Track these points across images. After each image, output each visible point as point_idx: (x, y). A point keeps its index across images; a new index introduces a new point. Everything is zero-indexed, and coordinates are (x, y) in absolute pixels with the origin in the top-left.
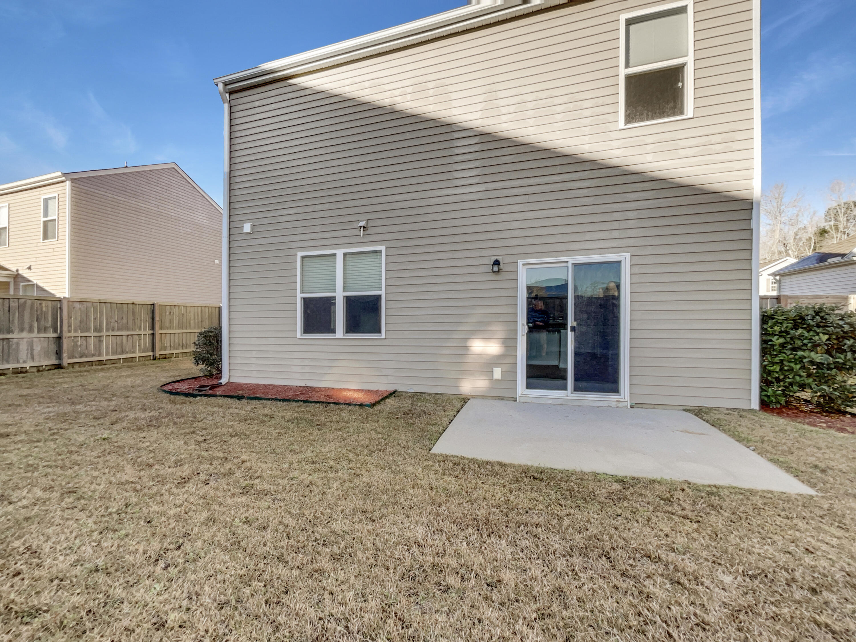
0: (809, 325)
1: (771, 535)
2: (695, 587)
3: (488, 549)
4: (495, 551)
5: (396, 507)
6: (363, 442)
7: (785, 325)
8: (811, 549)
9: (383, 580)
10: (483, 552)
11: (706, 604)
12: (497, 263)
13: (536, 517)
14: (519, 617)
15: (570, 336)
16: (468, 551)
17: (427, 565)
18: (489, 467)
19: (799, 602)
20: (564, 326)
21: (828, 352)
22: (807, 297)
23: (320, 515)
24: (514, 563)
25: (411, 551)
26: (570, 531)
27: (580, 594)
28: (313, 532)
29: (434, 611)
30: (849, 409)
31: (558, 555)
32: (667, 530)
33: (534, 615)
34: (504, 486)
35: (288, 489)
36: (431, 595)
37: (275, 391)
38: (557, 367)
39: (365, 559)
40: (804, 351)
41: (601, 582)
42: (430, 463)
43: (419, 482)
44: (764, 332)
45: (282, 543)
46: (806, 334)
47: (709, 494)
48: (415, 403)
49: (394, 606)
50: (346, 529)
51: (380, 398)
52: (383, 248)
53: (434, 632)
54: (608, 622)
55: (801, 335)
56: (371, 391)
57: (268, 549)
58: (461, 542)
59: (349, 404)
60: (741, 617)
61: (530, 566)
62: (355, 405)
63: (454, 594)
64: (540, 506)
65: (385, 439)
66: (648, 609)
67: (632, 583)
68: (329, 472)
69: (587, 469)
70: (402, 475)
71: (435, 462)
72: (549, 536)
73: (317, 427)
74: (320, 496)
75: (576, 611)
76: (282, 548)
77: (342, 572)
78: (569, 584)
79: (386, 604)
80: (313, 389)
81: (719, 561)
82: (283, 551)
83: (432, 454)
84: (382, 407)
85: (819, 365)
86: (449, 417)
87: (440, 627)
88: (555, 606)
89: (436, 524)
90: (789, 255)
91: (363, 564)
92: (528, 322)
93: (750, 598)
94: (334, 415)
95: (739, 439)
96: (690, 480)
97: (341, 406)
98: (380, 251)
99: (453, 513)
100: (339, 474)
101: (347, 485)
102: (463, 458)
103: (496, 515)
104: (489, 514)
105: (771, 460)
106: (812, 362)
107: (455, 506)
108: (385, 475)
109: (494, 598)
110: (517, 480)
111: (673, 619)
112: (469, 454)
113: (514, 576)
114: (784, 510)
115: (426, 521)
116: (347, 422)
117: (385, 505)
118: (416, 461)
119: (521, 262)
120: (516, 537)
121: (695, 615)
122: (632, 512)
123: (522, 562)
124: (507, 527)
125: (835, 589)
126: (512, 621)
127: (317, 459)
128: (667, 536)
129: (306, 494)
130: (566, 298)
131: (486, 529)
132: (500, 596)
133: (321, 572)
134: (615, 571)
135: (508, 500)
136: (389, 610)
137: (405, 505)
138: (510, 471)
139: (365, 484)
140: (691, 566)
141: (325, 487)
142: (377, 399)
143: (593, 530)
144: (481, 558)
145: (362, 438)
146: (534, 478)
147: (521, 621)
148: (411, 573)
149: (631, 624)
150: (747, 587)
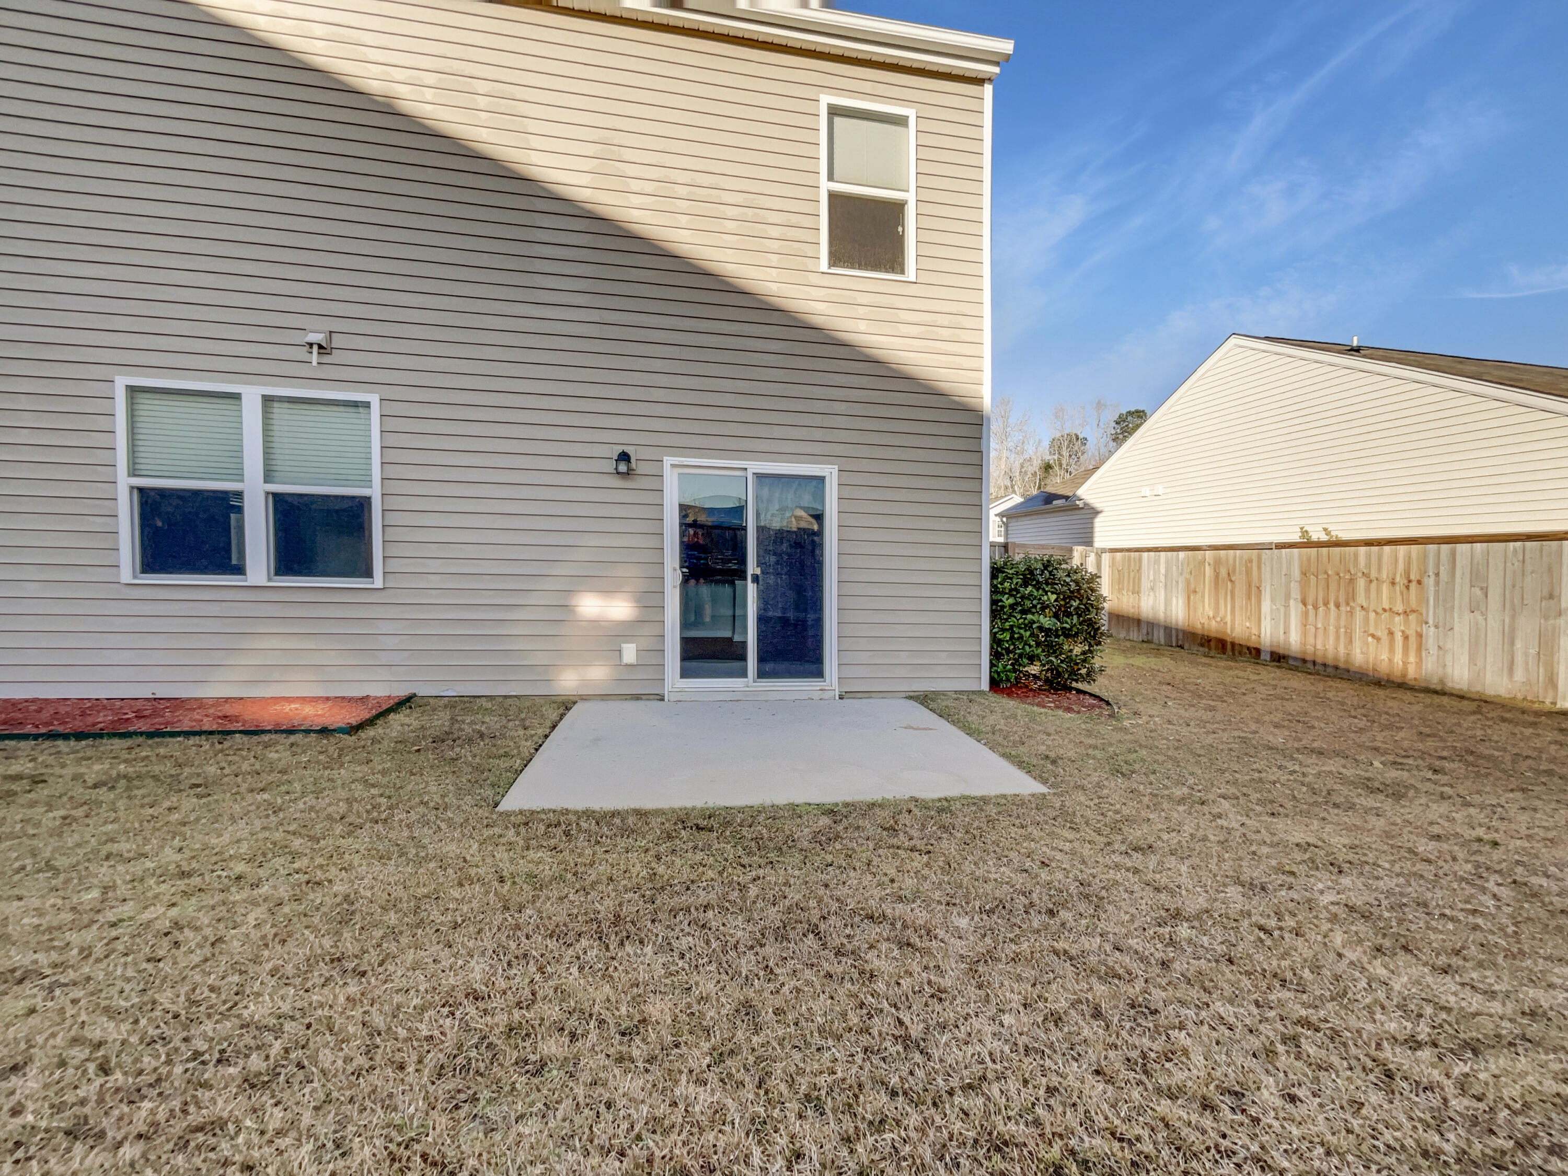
0: (1038, 582)
1: (1005, 853)
2: (928, 943)
3: (620, 968)
4: (635, 969)
5: (420, 931)
6: (330, 809)
7: (1015, 581)
8: (1047, 861)
9: (391, 1095)
10: (611, 977)
11: (941, 964)
12: (624, 457)
13: (703, 893)
14: (681, 1072)
15: (752, 590)
16: (582, 982)
17: (497, 1031)
18: (617, 821)
19: (1038, 931)
20: (741, 574)
21: (1056, 616)
22: (1034, 546)
23: (207, 993)
24: (668, 981)
25: (458, 1013)
26: (760, 904)
27: (778, 1002)
28: (186, 1040)
29: (513, 1118)
30: (1074, 684)
31: (742, 948)
32: (892, 872)
33: (708, 1060)
34: (647, 850)
35: (99, 951)
36: (507, 1088)
37: (45, 715)
38: (730, 640)
39: (340, 1063)
40: (1033, 614)
41: (808, 974)
42: (497, 830)
43: (473, 872)
44: (994, 590)
45: (81, 1093)
46: (1035, 593)
47: (940, 811)
48: (459, 718)
49: (418, 1142)
50: (286, 1008)
51: (374, 712)
52: (374, 399)
53: (514, 1161)
54: (820, 1032)
55: (1030, 595)
56: (350, 700)
57: (30, 1118)
58: (568, 968)
59: (290, 732)
60: (980, 969)
61: (697, 978)
62: (308, 732)
63: (555, 1072)
64: (711, 874)
65: (390, 797)
66: (872, 995)
67: (849, 962)
68: (233, 889)
69: (781, 800)
70: (432, 865)
71: (507, 827)
72: (725, 921)
73: (192, 792)
74: (207, 951)
75: (772, 1031)
76: (83, 1102)
77: (276, 1110)
78: (760, 992)
79: (399, 1144)
80: (177, 703)
81: (954, 901)
82: (87, 1110)
83: (501, 814)
84: (380, 731)
85: (1048, 632)
86: (536, 738)
87: (527, 1146)
88: (739, 1034)
89: (513, 945)
90: (1014, 492)
91: (335, 1076)
92: (681, 567)
93: (988, 940)
94: (244, 758)
95: (971, 732)
96: (917, 794)
97: (266, 738)
98: (367, 405)
99: (550, 918)
100: (265, 889)
101: (286, 909)
102: (567, 812)
103: (632, 905)
104: (620, 905)
105: (1003, 755)
106: (1041, 628)
107: (552, 905)
108: (390, 871)
109: (636, 1053)
110: (670, 837)
111: (903, 998)
112: (579, 805)
113: (670, 1004)
114: (1018, 817)
115: (489, 944)
116: (283, 772)
117: (393, 933)
118: (466, 831)
119: (668, 461)
120: (670, 935)
121: (929, 982)
122: (847, 855)
123: (683, 977)
124: (653, 921)
125: (1070, 905)
126: (669, 1083)
127: (194, 864)
128: (892, 881)
129: (161, 953)
130: (745, 529)
131: (616, 934)
132: (644, 1047)
133: (216, 1126)
134: (827, 952)
135: (655, 874)
136: (407, 1153)
137: (441, 924)
138: (655, 822)
139: (339, 899)
140: (921, 917)
141: (221, 926)
142: (366, 715)
143: (795, 896)
144: (607, 988)
145: (327, 800)
146: (699, 828)
147: (684, 1078)
148: (460, 1060)
149: (851, 1023)
150: (984, 927)
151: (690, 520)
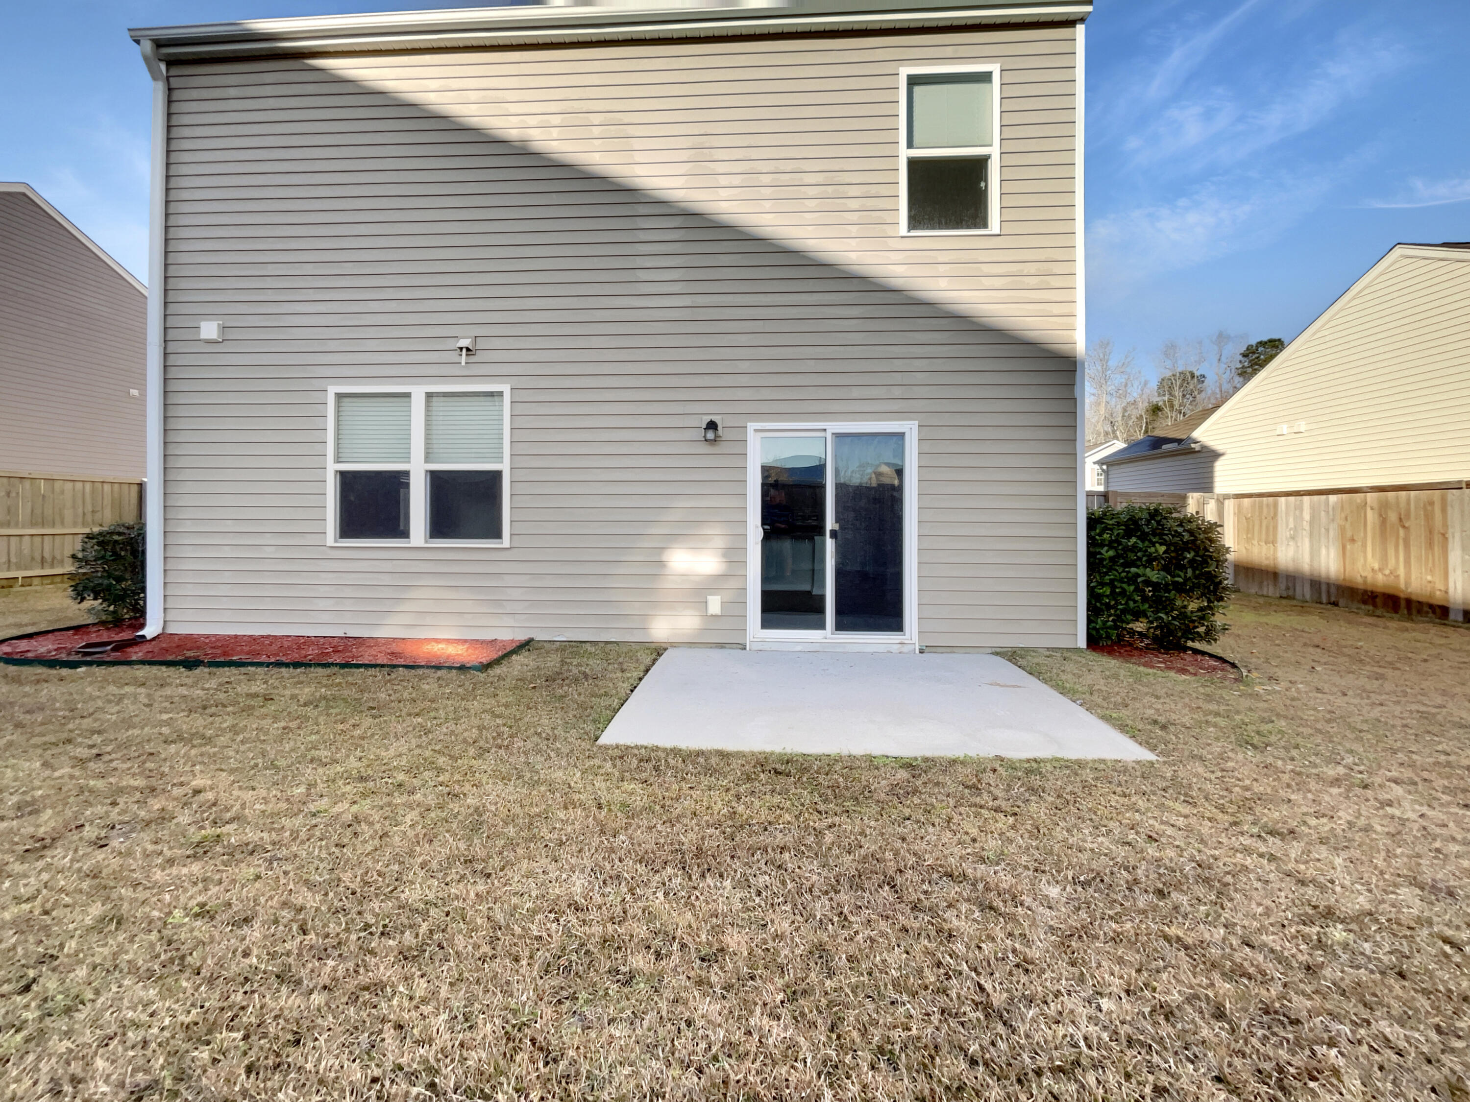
0: (1143, 532)
1: (1105, 822)
2: (1013, 910)
3: (702, 898)
4: (714, 901)
5: (532, 845)
6: (466, 734)
7: (1116, 533)
8: (1155, 836)
9: (508, 983)
10: (693, 906)
11: (1027, 932)
12: (712, 426)
13: (780, 836)
14: (756, 1004)
15: (830, 545)
16: (667, 906)
17: (593, 940)
18: (701, 760)
19: (1144, 912)
20: (820, 529)
21: (1165, 569)
22: (1139, 495)
23: (375, 877)
24: (745, 916)
25: (562, 920)
26: (835, 851)
27: (852, 949)
28: (359, 913)
29: (606, 1021)
30: (1190, 644)
31: (816, 892)
32: (974, 832)
33: (781, 996)
34: (728, 790)
35: (303, 835)
36: (601, 993)
37: (274, 647)
38: (809, 593)
39: (470, 947)
40: (1138, 567)
41: (883, 925)
42: (597, 762)
43: (576, 797)
44: (1092, 543)
45: (288, 946)
46: (1140, 545)
47: (1028, 772)
48: (568, 661)
49: (529, 1027)
50: (431, 896)
51: (500, 653)
52: (506, 388)
53: (606, 1058)
54: (894, 985)
55: (1134, 546)
56: (483, 642)
57: (255, 960)
58: (654, 893)
59: (438, 668)
60: (1073, 944)
61: (773, 916)
62: (450, 668)
63: (642, 985)
64: (787, 817)
65: (511, 727)
66: (950, 956)
67: (926, 918)
68: (396, 794)
69: (858, 750)
70: (543, 789)
71: (605, 760)
72: (801, 864)
73: (369, 713)
74: (377, 842)
75: (845, 978)
76: (288, 954)
77: (422, 981)
78: (834, 937)
79: (514, 1026)
80: (359, 641)
81: (1043, 868)
82: (291, 960)
83: (600, 747)
84: (505, 669)
85: (1156, 586)
86: (631, 681)
87: (618, 1047)
88: (813, 975)
89: (608, 866)
90: (1116, 438)
91: (466, 959)
92: (763, 524)
93: (1083, 914)
94: (405, 688)
95: (1063, 690)
96: (1003, 754)
97: (420, 672)
98: (500, 394)
99: (640, 845)
100: (418, 796)
101: (433, 815)
102: (656, 749)
103: (714, 840)
104: (703, 838)
105: (1103, 718)
106: (1148, 582)
107: (642, 833)
108: (512, 791)
109: (714, 979)
110: (749, 779)
111: (984, 963)
112: (667, 742)
113: (746, 938)
114: (1120, 784)
115: (588, 863)
116: (432, 701)
117: (511, 844)
118: (571, 761)
119: (751, 426)
120: (748, 872)
121: (1014, 951)
122: (925, 811)
123: (759, 913)
124: (733, 857)
125: (1185, 888)
126: (744, 1012)
127: (370, 772)
128: (974, 840)
129: (345, 841)
130: (823, 487)
131: (699, 866)
132: (722, 975)
133: (377, 987)
134: (903, 905)
135: (735, 813)
136: (519, 1035)
137: (550, 840)
138: (736, 763)
139: (471, 810)
140: (1006, 880)
141: (387, 823)
142: (494, 656)
143: (870, 847)
144: (689, 915)
145: (464, 726)
146: (777, 772)
147: (758, 1010)
148: (563, 961)
149: (927, 981)
150: (1079, 899)
151: (771, 480)
